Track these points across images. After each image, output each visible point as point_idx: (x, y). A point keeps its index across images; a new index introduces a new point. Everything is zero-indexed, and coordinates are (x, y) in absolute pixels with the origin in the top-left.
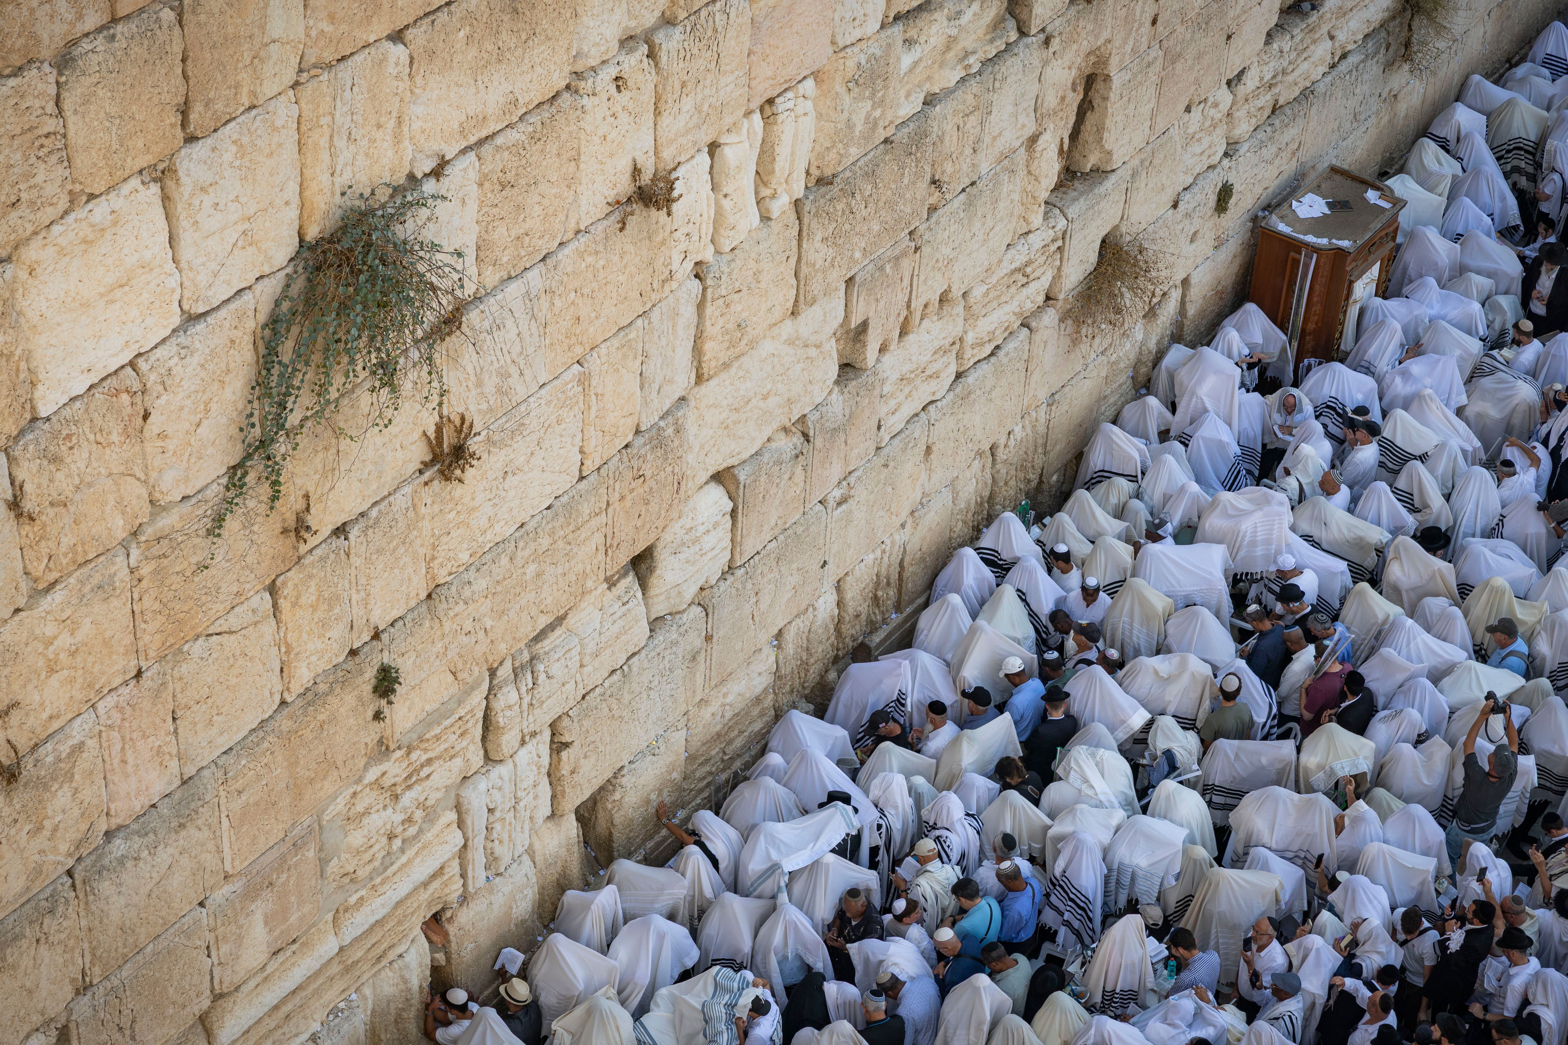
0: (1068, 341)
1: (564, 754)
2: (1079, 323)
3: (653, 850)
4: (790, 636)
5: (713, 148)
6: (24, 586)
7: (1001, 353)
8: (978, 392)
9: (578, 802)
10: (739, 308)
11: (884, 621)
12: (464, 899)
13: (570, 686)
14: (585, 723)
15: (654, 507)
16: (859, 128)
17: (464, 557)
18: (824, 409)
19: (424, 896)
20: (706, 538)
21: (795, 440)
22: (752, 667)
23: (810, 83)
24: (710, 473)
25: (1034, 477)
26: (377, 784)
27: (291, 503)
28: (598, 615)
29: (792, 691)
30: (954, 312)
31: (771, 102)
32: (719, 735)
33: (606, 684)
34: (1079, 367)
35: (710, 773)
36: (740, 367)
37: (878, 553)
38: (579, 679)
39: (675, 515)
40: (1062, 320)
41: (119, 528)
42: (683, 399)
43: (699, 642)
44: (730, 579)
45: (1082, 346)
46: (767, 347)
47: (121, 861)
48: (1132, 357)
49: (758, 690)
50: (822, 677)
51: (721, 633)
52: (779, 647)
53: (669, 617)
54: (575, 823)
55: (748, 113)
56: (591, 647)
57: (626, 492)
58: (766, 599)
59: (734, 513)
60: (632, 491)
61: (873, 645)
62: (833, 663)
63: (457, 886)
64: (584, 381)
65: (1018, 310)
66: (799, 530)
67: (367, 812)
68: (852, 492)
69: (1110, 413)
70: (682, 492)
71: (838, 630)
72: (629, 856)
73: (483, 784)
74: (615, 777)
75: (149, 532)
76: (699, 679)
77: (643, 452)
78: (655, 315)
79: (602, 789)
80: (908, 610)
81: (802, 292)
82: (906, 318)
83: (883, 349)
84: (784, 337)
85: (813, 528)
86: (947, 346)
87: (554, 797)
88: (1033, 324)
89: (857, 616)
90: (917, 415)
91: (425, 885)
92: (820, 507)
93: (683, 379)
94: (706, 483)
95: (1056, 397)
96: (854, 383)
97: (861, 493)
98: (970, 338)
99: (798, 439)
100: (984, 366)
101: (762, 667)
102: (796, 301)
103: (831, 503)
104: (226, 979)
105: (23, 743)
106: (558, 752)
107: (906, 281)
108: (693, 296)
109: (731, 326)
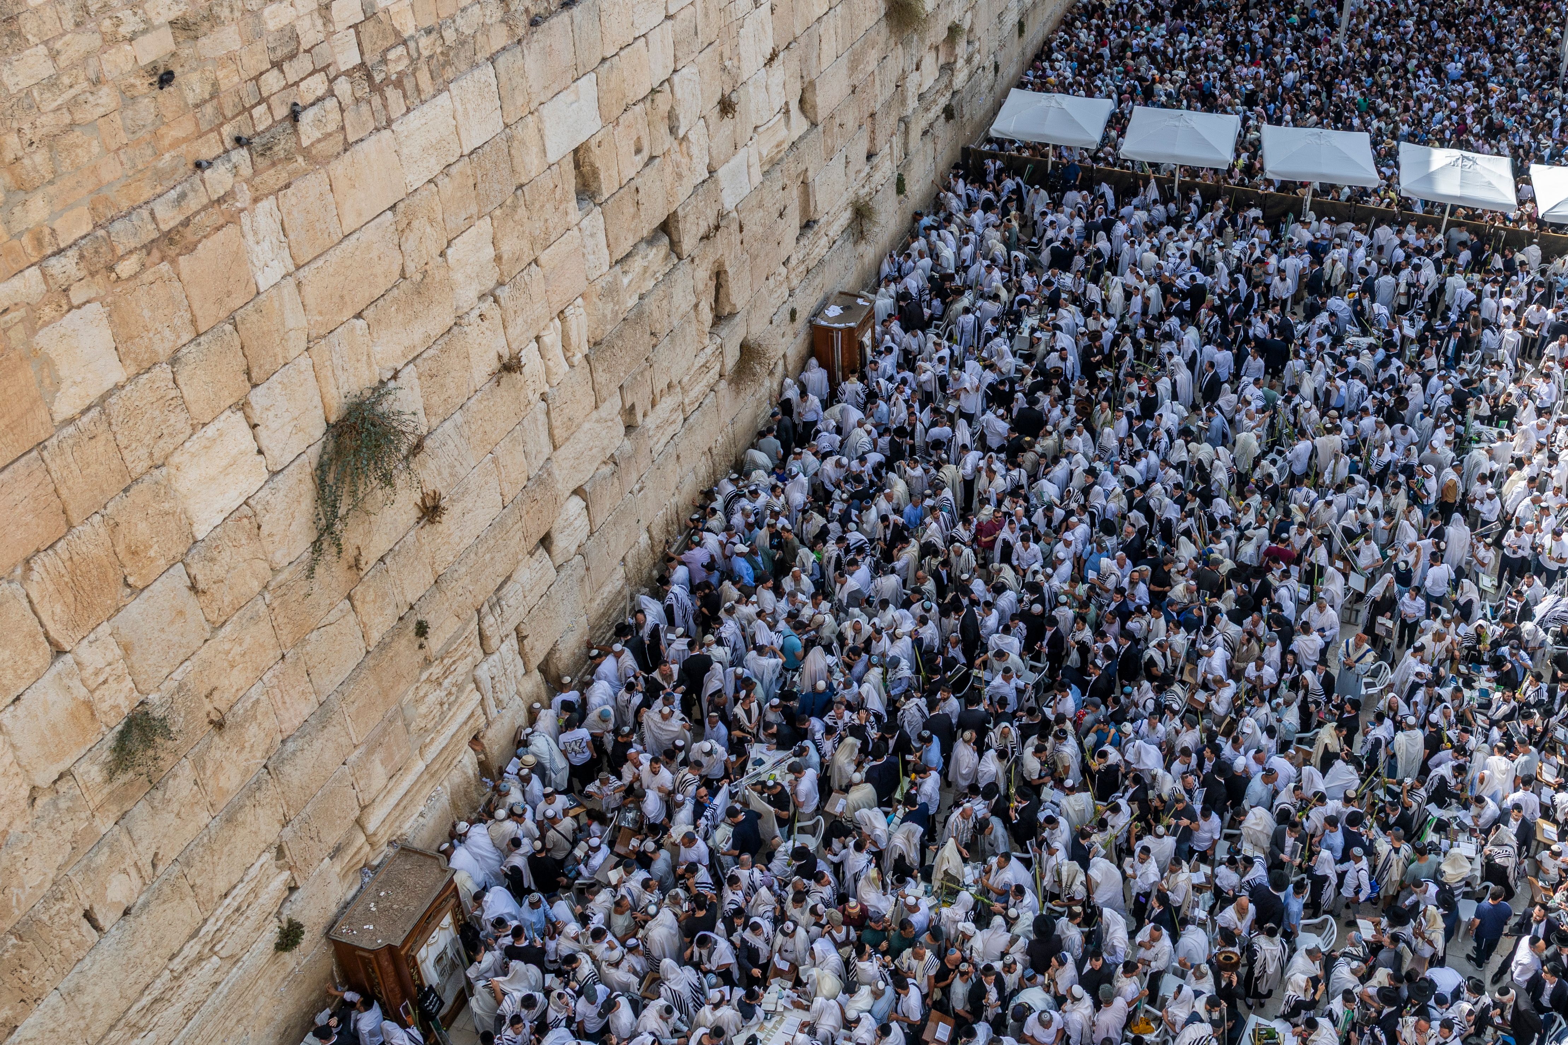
0: (733, 392)
1: (525, 642)
2: (738, 385)
4: (629, 559)
5: (538, 339)
6: (208, 627)
7: (704, 405)
8: (696, 425)
9: (538, 663)
10: (567, 411)
12: (488, 725)
13: (521, 609)
14: (533, 624)
15: (545, 513)
16: (609, 316)
17: (451, 558)
18: (621, 449)
19: (466, 728)
20: (576, 522)
21: (610, 466)
22: (614, 577)
23: (580, 300)
24: (570, 491)
26: (428, 680)
27: (350, 552)
28: (529, 571)
30: (676, 391)
31: (562, 312)
32: (603, 613)
33: (539, 603)
34: (742, 404)
36: (573, 438)
38: (526, 604)
39: (557, 514)
40: (729, 385)
41: (256, 586)
42: (549, 459)
43: (583, 572)
44: (592, 539)
45: (741, 395)
46: (586, 426)
47: (294, 753)
49: (620, 587)
51: (593, 565)
52: (625, 565)
53: (564, 564)
54: (539, 674)
55: (552, 319)
56: (528, 587)
57: (529, 509)
58: (612, 545)
59: (587, 507)
60: (532, 508)
63: (482, 720)
64: (495, 461)
65: (707, 385)
66: (623, 508)
67: (426, 695)
68: (644, 484)
70: (559, 503)
71: (652, 551)
73: (485, 666)
74: (555, 646)
75: (273, 584)
76: (587, 589)
77: (533, 488)
78: (525, 422)
79: (548, 655)
81: (598, 397)
82: (653, 399)
83: (645, 416)
84: (594, 420)
85: (629, 506)
86: (676, 407)
87: (525, 664)
88: (716, 389)
89: (661, 542)
90: (669, 442)
91: (466, 723)
92: (630, 495)
93: (547, 450)
94: (571, 496)
95: (735, 419)
96: (633, 434)
97: (649, 484)
98: (686, 401)
99: (612, 466)
100: (696, 413)
101: (619, 576)
102: (596, 401)
103: (635, 492)
104: (366, 798)
105: (223, 707)
106: (523, 642)
107: (649, 382)
108: (543, 410)
109: (564, 420)
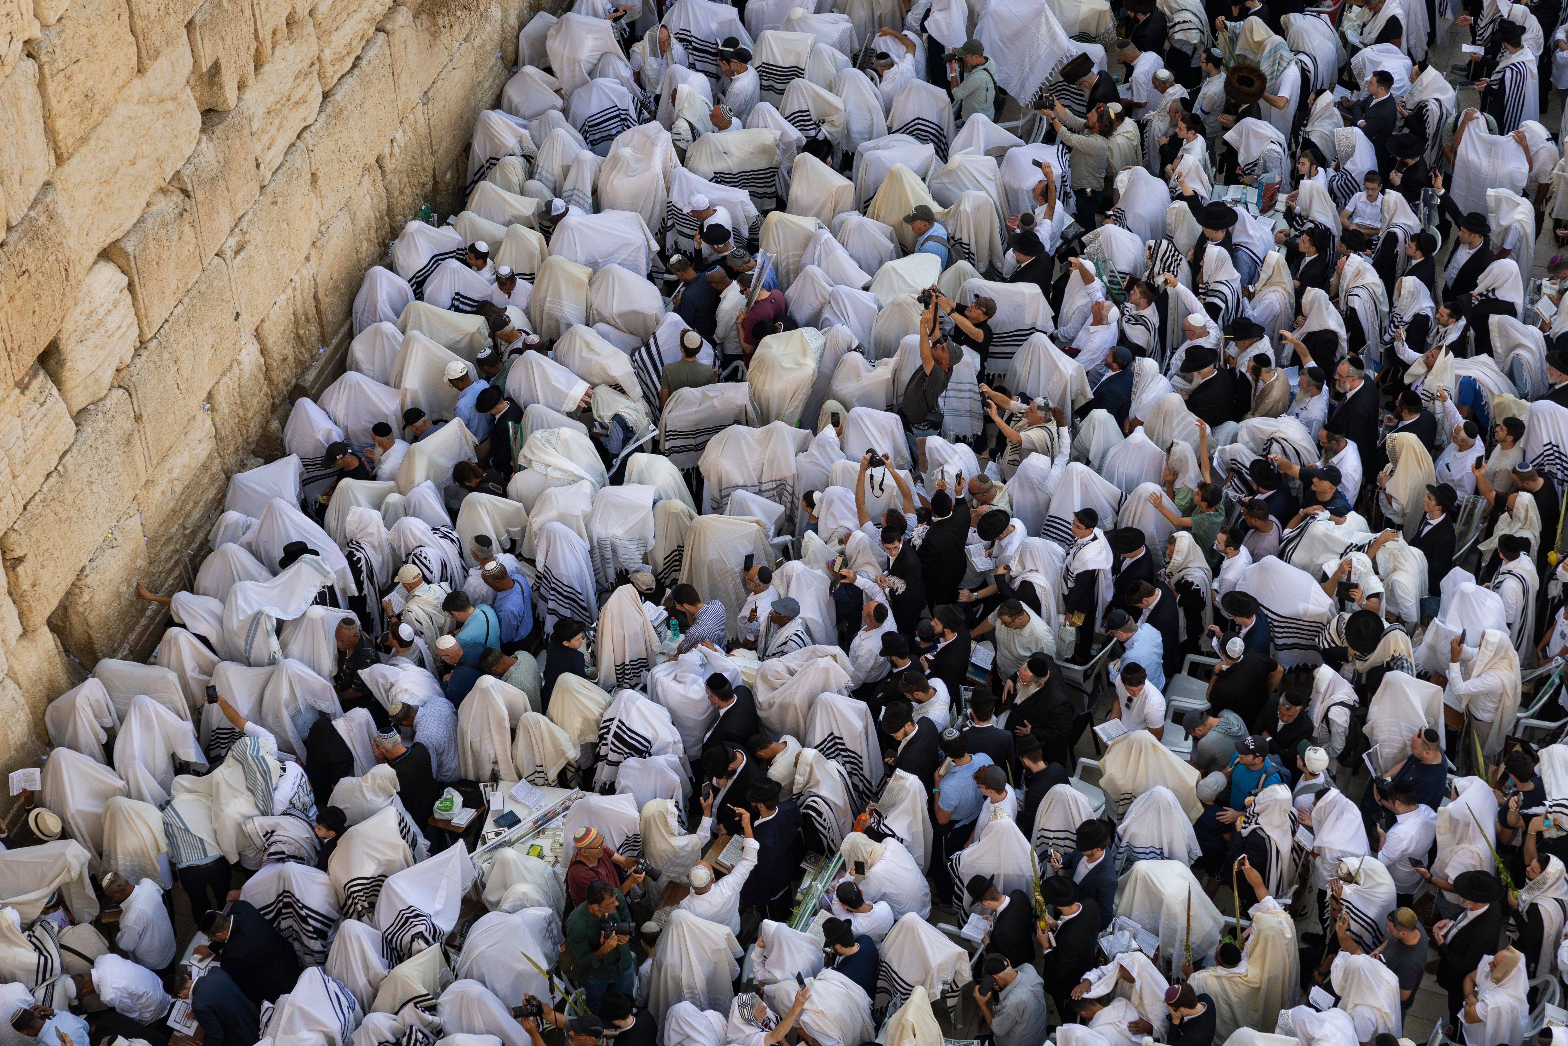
0: (427, 36)
1: (20, 570)
2: (433, 15)
3: (137, 641)
4: (221, 396)
7: (363, 63)
8: (350, 108)
9: (47, 614)
10: (82, 78)
11: (313, 358)
14: (33, 533)
15: (46, 300)
18: (197, 161)
20: (109, 319)
21: (175, 198)
22: (190, 436)
24: (96, 253)
25: (427, 179)
28: (18, 422)
29: (237, 450)
30: (305, 32)
32: (174, 511)
33: (45, 489)
34: (445, 60)
35: (175, 551)
36: (98, 138)
37: (289, 291)
38: (15, 491)
39: (70, 303)
40: (416, 16)
42: (47, 184)
44: (145, 354)
45: (442, 37)
46: (122, 111)
48: (496, 37)
49: (203, 457)
50: (264, 428)
51: (150, 410)
52: (212, 409)
53: (91, 407)
54: (50, 635)
56: (19, 456)
57: (14, 291)
58: (186, 365)
59: (131, 286)
60: (19, 289)
61: (307, 384)
62: (272, 412)
65: (369, 16)
66: (203, 288)
68: (247, 237)
69: (489, 98)
70: (71, 278)
71: (268, 377)
72: (112, 655)
74: (79, 580)
76: (139, 461)
77: (20, 247)
79: (68, 594)
80: (335, 341)
81: (143, 47)
82: (257, 50)
83: (241, 86)
84: (137, 97)
85: (216, 283)
86: (306, 68)
87: (21, 615)
88: (388, 27)
89: (285, 359)
90: (293, 145)
92: (217, 260)
93: (43, 163)
94: (95, 263)
95: (430, 94)
96: (220, 127)
97: (256, 236)
98: (327, 55)
99: (177, 197)
101: (200, 434)
102: (139, 57)
103: (229, 254)
106: (14, 568)
107: (248, 13)
108: (30, 76)
109: (78, 98)
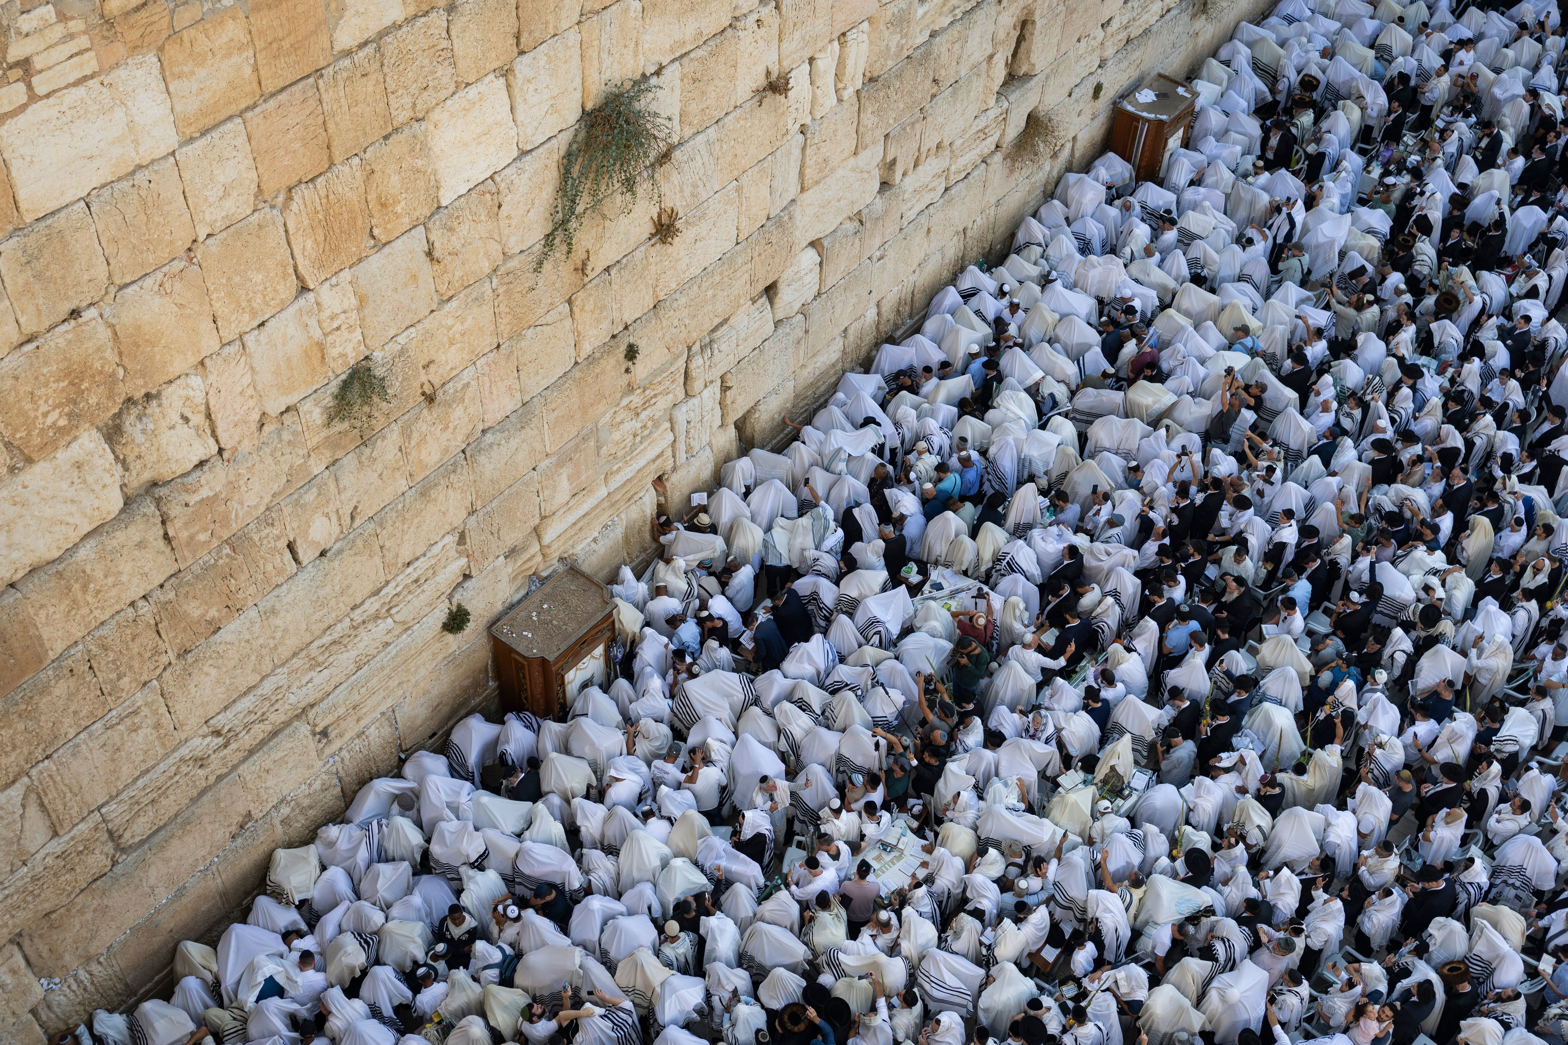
1: (728, 393)
2: (1014, 161)
4: (851, 331)
5: (811, 60)
6: (435, 298)
9: (736, 419)
11: (903, 323)
13: (731, 357)
14: (739, 376)
15: (777, 260)
16: (893, 49)
17: (674, 286)
19: (653, 467)
23: (866, 24)
25: (987, 246)
26: (627, 407)
27: (579, 254)
31: (844, 34)
32: (812, 384)
38: (736, 353)
41: (486, 267)
42: (793, 201)
43: (801, 334)
46: (840, 172)
47: (491, 445)
48: (1044, 180)
50: (868, 354)
52: (845, 337)
55: (831, 41)
56: (743, 335)
58: (838, 311)
59: (821, 264)
61: (896, 336)
63: (670, 463)
64: (739, 190)
67: (622, 422)
71: (877, 328)
73: (684, 408)
75: (502, 270)
76: (801, 353)
78: (778, 153)
79: (748, 411)
87: (722, 415)
89: (888, 321)
91: (653, 461)
93: (794, 189)
97: (891, 254)
98: (953, 168)
99: (856, 224)
100: (961, 184)
101: (836, 348)
103: (875, 259)
104: (548, 508)
105: (438, 382)
106: (725, 392)
